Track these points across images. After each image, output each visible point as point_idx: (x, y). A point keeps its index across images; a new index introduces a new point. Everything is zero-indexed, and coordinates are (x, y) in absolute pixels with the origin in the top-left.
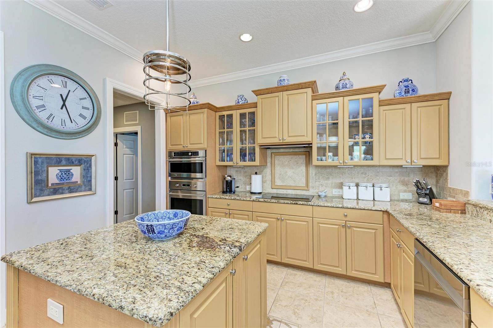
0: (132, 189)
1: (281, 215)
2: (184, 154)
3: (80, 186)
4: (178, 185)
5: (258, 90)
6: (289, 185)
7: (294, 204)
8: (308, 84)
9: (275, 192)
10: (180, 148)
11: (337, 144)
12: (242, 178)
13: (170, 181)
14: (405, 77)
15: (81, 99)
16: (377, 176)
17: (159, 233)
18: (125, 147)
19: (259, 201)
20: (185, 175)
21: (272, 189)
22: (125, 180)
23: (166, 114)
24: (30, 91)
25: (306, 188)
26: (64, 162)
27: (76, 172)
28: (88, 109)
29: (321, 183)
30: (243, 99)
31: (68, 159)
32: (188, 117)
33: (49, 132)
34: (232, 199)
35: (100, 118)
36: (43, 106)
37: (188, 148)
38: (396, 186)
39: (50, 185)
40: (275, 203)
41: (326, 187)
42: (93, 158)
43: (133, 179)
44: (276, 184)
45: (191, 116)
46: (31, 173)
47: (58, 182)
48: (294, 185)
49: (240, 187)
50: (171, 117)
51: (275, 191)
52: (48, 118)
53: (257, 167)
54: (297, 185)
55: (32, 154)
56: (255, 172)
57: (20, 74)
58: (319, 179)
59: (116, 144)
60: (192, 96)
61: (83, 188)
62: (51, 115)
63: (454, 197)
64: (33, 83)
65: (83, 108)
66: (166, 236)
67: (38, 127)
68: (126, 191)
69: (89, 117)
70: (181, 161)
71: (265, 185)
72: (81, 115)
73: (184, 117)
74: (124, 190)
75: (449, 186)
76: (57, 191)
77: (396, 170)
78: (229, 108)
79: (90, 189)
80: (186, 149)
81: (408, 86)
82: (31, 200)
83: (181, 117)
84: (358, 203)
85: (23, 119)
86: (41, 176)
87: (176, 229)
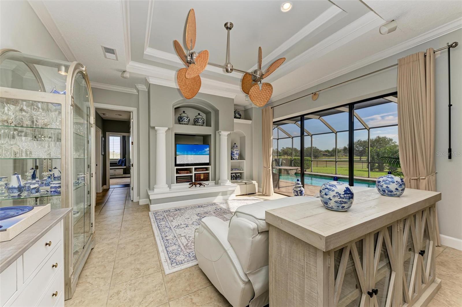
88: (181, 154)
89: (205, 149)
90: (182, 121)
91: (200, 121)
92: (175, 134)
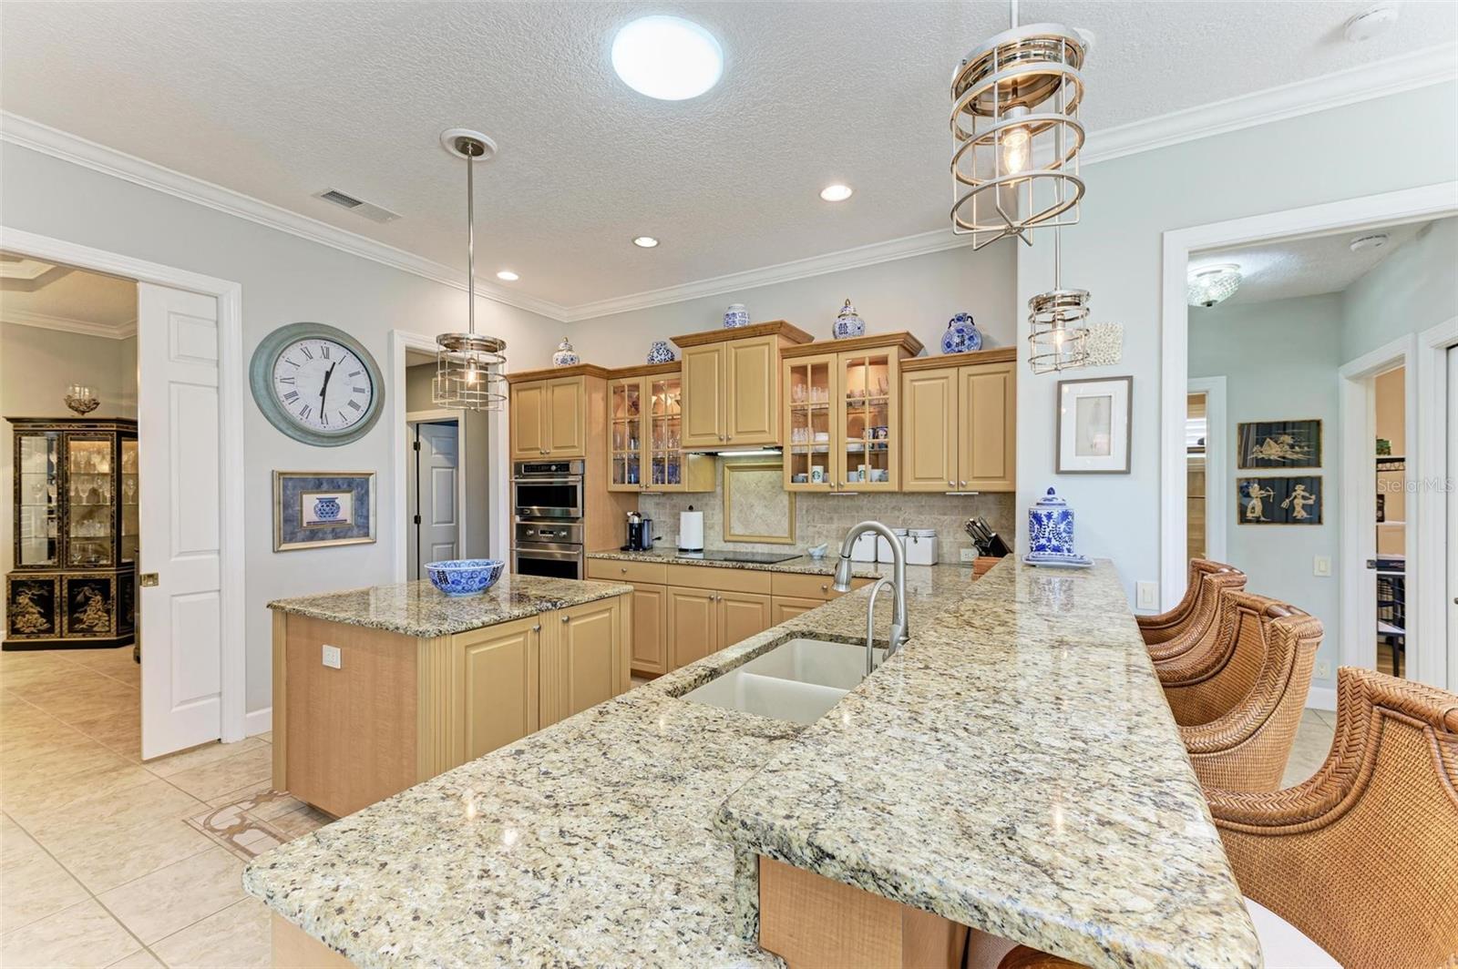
0: (448, 544)
1: (717, 590)
2: (543, 468)
3: (350, 528)
4: (531, 532)
5: (682, 338)
6: (757, 534)
7: (739, 568)
8: (771, 327)
9: (731, 549)
10: (535, 457)
11: (828, 449)
12: (668, 520)
13: (518, 525)
14: (960, 312)
15: (351, 375)
16: (921, 513)
17: (453, 583)
18: (434, 451)
19: (678, 564)
20: (557, 511)
21: (725, 542)
22: (437, 523)
23: (510, 384)
24: (276, 371)
25: (789, 541)
26: (325, 486)
27: (345, 501)
28: (362, 391)
29: (817, 529)
30: (661, 351)
31: (332, 481)
32: (550, 392)
33: (303, 435)
34: (630, 560)
35: (382, 407)
36: (294, 394)
37: (550, 455)
38: (955, 534)
39: (305, 525)
40: (707, 566)
41: (827, 537)
42: (371, 478)
43: (452, 522)
44: (732, 532)
45: (557, 390)
46: (279, 503)
47: (316, 519)
48: (767, 535)
49: (664, 538)
50: (518, 391)
51: (730, 547)
52: (302, 414)
53: (696, 496)
54: (774, 535)
55: (280, 474)
56: (689, 506)
57: (262, 345)
58: (814, 520)
59: (417, 446)
60: (562, 344)
61: (355, 531)
62: (307, 407)
64: (281, 358)
65: (356, 390)
66: (463, 588)
67: (288, 429)
68: (437, 547)
69: (364, 407)
70: (551, 483)
71: (712, 534)
72: (352, 404)
73: (544, 392)
74: (433, 545)
76: (315, 535)
77: (933, 501)
78: (633, 372)
79: (367, 535)
80: (546, 459)
81: (963, 331)
82: (280, 546)
83: (537, 392)
84: (876, 570)
85: (267, 418)
86: (292, 508)
87: (477, 580)
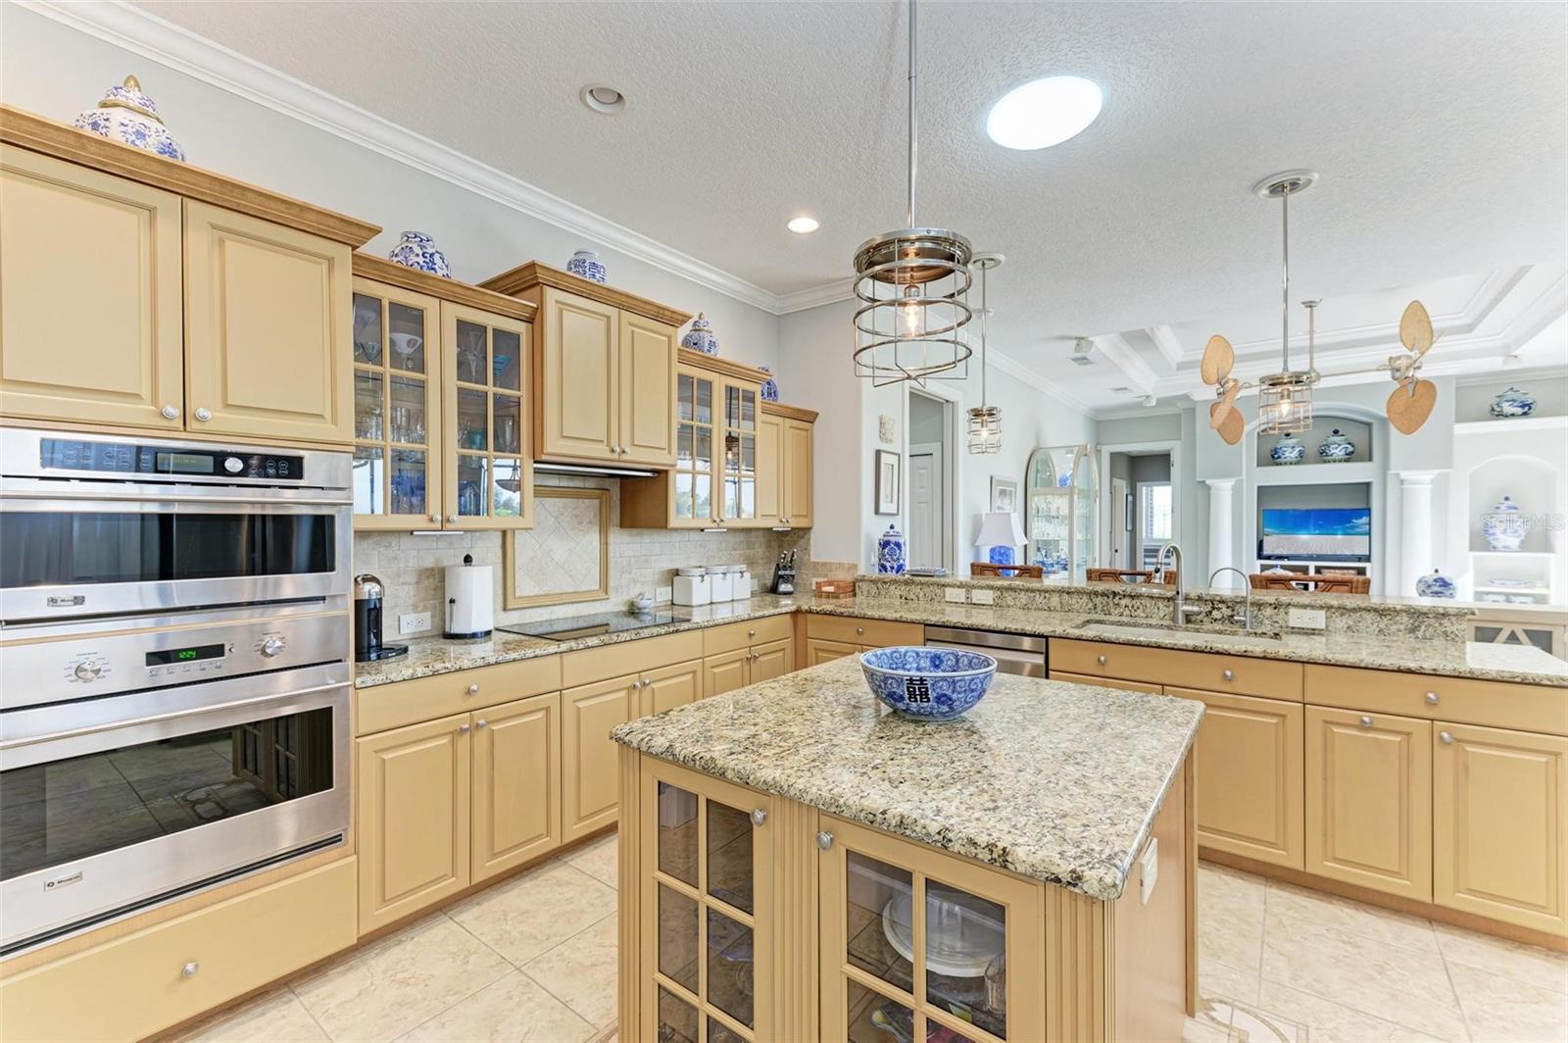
1: (639, 672)
6: (557, 591)
9: (516, 621)
21: (506, 611)
25: (602, 595)
29: (632, 575)
37: (212, 427)
40: (632, 640)
41: (643, 584)
44: (519, 593)
48: (571, 591)
51: (513, 618)
54: (580, 589)
56: (465, 555)
63: (826, 576)
75: (812, 560)
81: (770, 384)
88: (1277, 532)
89: (1354, 521)
90: (1279, 457)
91: (1333, 451)
92: (1259, 487)
